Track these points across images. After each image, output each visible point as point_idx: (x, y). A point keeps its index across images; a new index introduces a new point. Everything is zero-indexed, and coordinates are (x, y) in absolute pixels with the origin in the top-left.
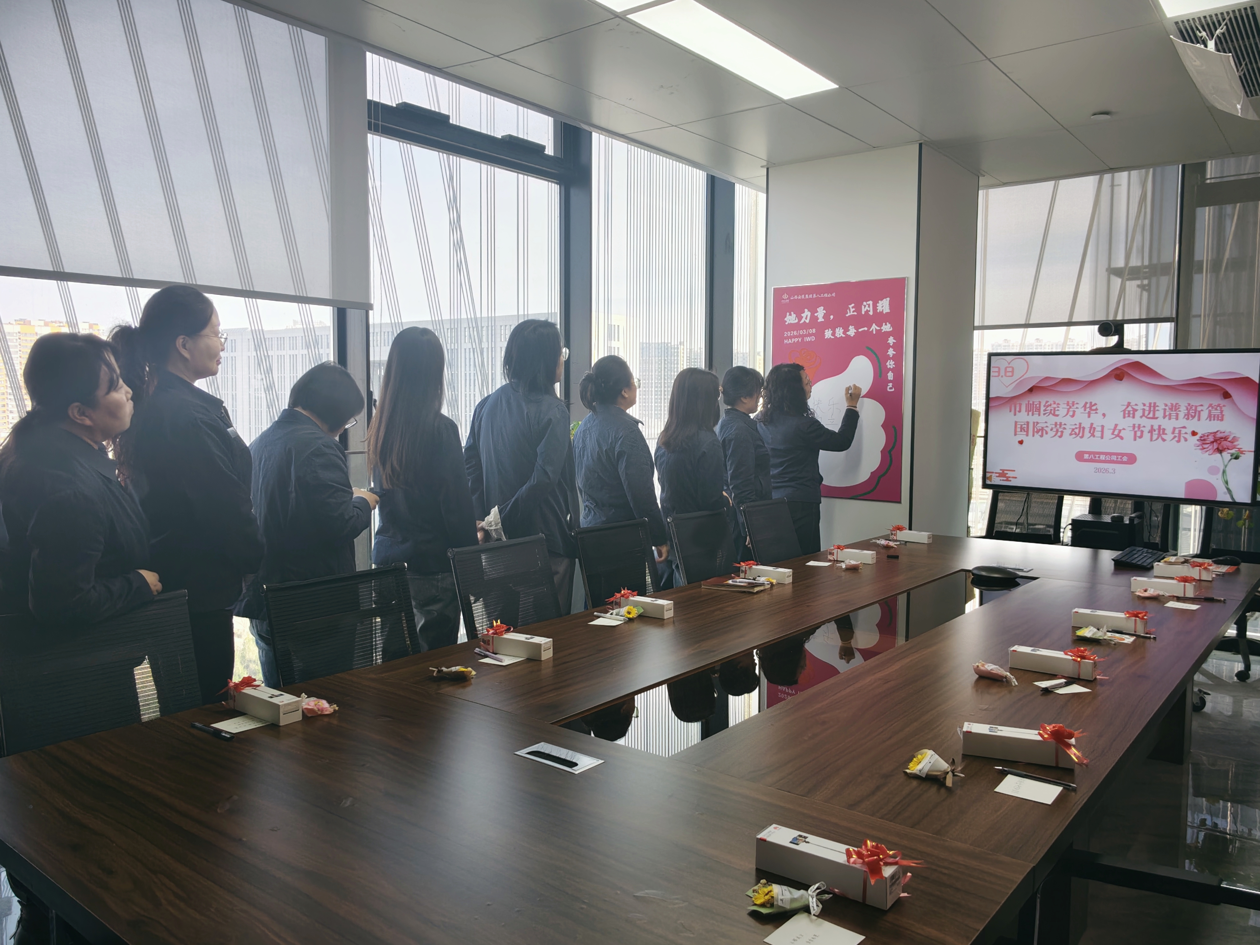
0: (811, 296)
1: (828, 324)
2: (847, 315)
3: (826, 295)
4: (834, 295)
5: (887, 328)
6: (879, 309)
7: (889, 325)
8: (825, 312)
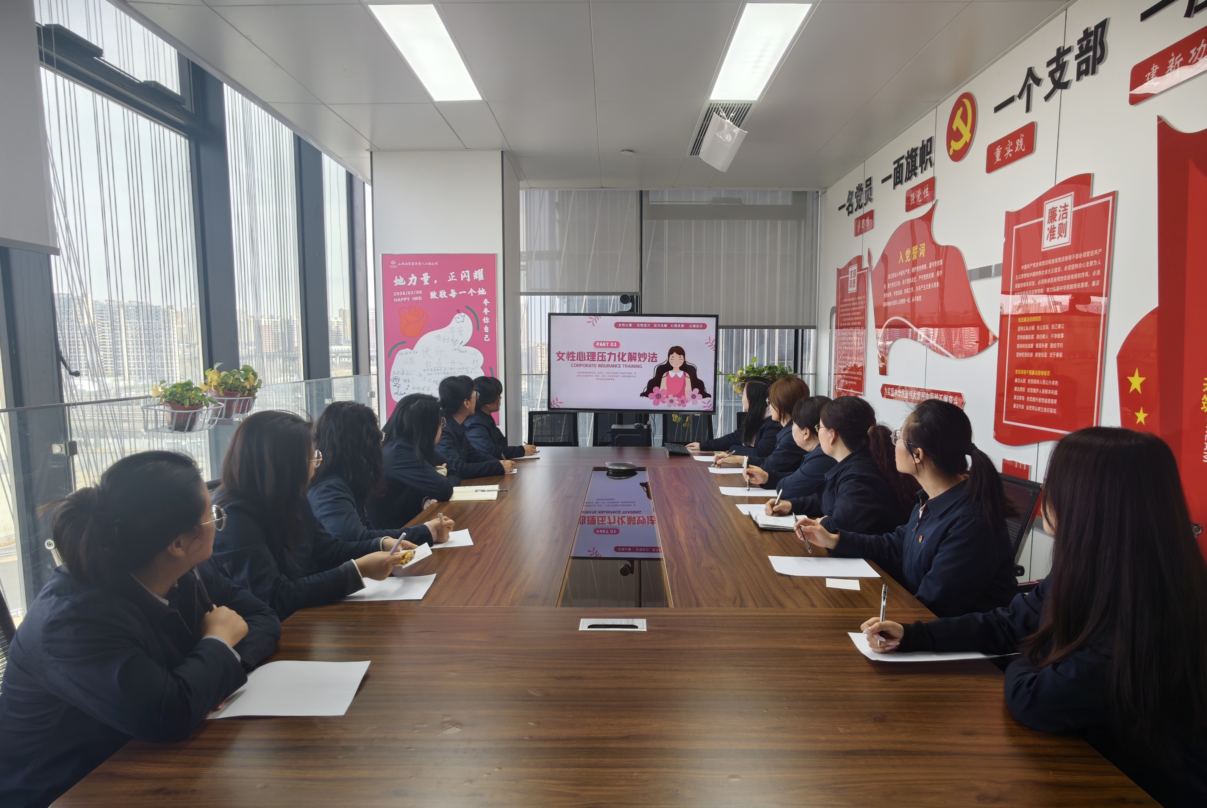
0: (416, 263)
1: (432, 287)
2: (449, 281)
3: (430, 264)
4: (436, 263)
5: (482, 292)
6: (475, 277)
7: (483, 290)
8: (429, 277)
